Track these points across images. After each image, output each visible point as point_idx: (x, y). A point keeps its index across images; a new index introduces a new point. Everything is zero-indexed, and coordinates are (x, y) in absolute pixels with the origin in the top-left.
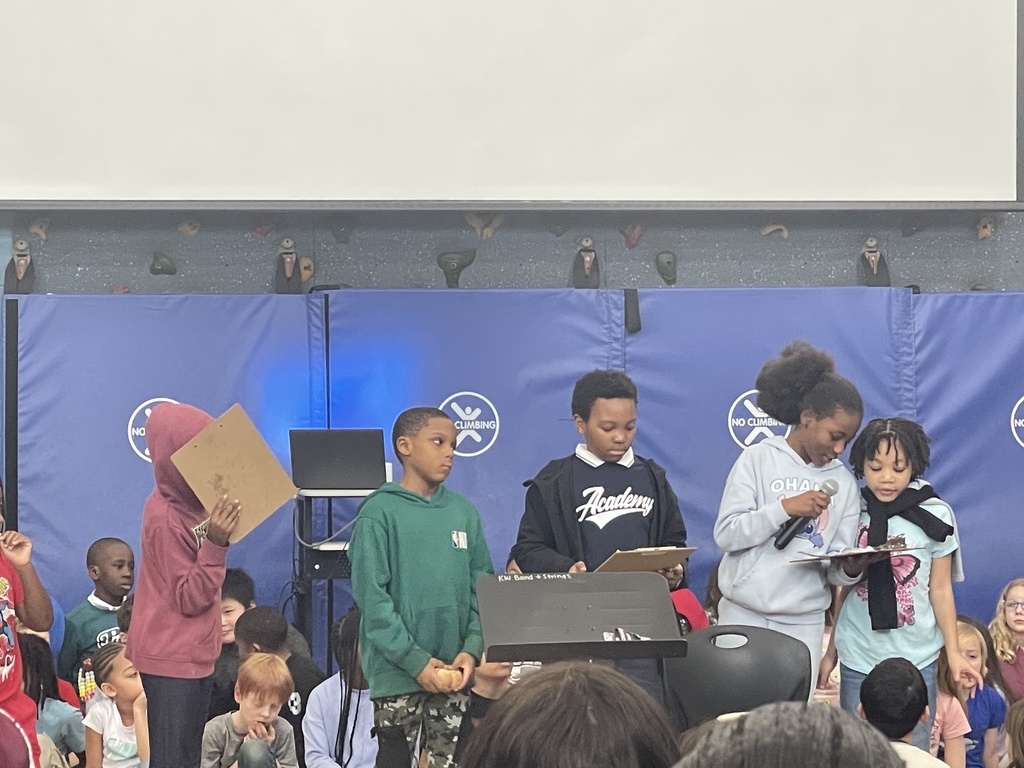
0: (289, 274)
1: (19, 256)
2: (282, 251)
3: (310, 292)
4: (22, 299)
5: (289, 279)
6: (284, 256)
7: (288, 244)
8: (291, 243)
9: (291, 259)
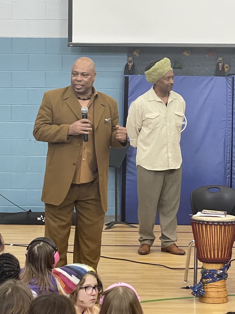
0: (220, 69)
1: (129, 62)
2: (218, 61)
3: (228, 76)
4: (130, 76)
5: (220, 71)
6: (219, 63)
7: (220, 59)
8: (221, 59)
9: (222, 64)
